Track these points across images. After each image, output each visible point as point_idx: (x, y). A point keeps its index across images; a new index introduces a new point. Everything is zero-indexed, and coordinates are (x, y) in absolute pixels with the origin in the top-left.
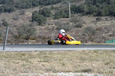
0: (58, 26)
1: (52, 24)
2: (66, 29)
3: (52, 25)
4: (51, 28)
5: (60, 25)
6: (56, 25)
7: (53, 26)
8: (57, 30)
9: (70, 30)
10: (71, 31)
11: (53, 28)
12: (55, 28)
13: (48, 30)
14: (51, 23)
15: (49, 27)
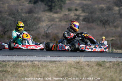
0: (87, 14)
1: (76, 10)
2: (104, 21)
3: (75, 12)
4: (73, 17)
5: (91, 13)
6: (83, 11)
7: (78, 13)
8: (86, 21)
9: (113, 23)
10: (115, 24)
11: (76, 17)
12: (81, 18)
13: (66, 22)
14: (74, 7)
15: (69, 15)
